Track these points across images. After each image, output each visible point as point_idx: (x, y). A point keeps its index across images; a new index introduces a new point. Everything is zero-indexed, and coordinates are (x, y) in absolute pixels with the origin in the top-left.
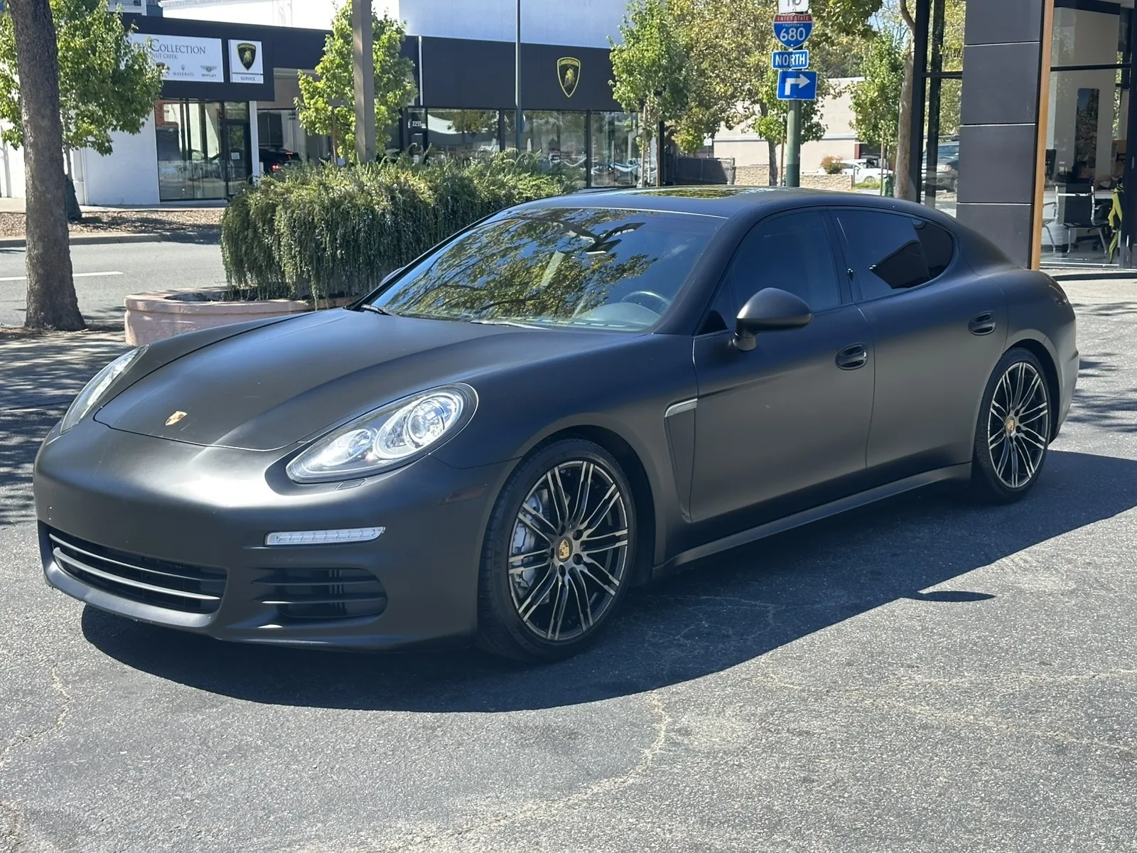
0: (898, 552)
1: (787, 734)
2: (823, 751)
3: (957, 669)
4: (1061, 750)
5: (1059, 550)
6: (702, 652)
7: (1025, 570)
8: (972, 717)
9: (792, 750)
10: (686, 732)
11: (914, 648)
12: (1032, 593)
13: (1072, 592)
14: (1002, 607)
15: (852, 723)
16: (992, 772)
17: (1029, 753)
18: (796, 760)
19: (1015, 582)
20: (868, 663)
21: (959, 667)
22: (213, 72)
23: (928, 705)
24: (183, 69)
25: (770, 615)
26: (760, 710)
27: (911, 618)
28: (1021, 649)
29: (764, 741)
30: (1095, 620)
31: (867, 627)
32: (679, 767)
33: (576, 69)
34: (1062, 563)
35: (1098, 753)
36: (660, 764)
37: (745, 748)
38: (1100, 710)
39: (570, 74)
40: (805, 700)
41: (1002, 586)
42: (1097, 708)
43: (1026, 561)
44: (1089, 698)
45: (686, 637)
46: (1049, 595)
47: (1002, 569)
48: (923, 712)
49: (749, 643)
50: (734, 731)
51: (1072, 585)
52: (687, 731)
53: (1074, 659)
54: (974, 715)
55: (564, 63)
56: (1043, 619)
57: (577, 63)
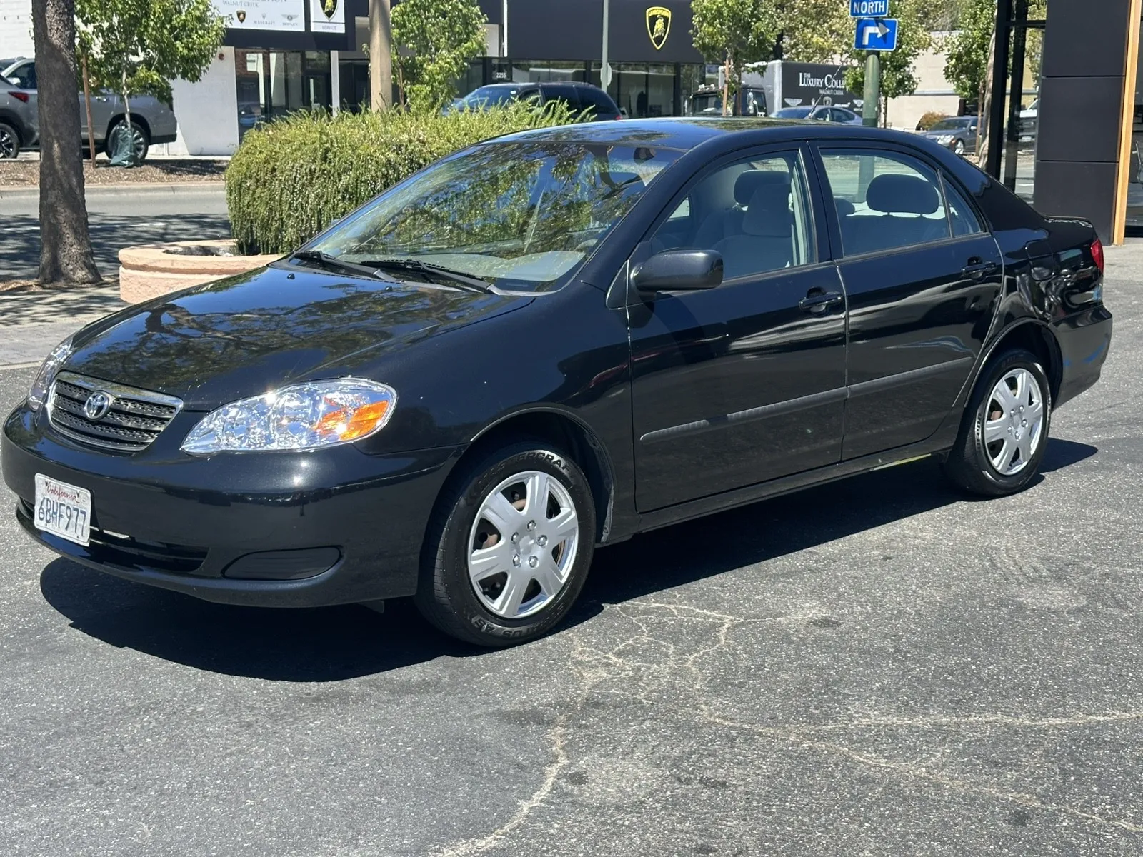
0: (892, 554)
1: (699, 785)
2: (735, 810)
3: (922, 705)
4: (1020, 818)
5: (1077, 557)
6: (631, 674)
7: (1034, 580)
8: (924, 770)
9: (698, 808)
10: (578, 779)
11: (879, 677)
12: (1033, 610)
13: (1080, 610)
14: (995, 626)
15: (780, 773)
16: (929, 846)
17: (981, 821)
18: (699, 820)
19: (1017, 596)
20: (820, 693)
21: (925, 702)
22: (294, 21)
23: (875, 751)
24: (264, 17)
25: (724, 629)
26: (676, 752)
27: (886, 637)
28: (1004, 681)
29: (668, 793)
30: (1100, 647)
31: (831, 647)
32: (557, 826)
33: (666, 19)
34: (1077, 573)
35: (1065, 824)
36: (536, 821)
37: (643, 802)
38: (1081, 766)
39: (659, 25)
40: (732, 740)
41: (1001, 600)
42: (1076, 761)
43: (1036, 570)
44: (1070, 747)
45: (619, 654)
46: (1054, 613)
47: (1007, 579)
48: (869, 760)
49: (688, 665)
50: (637, 779)
51: (1083, 601)
52: (581, 778)
53: (1064, 697)
54: (927, 767)
55: (654, 13)
56: (1039, 643)
57: (667, 13)
